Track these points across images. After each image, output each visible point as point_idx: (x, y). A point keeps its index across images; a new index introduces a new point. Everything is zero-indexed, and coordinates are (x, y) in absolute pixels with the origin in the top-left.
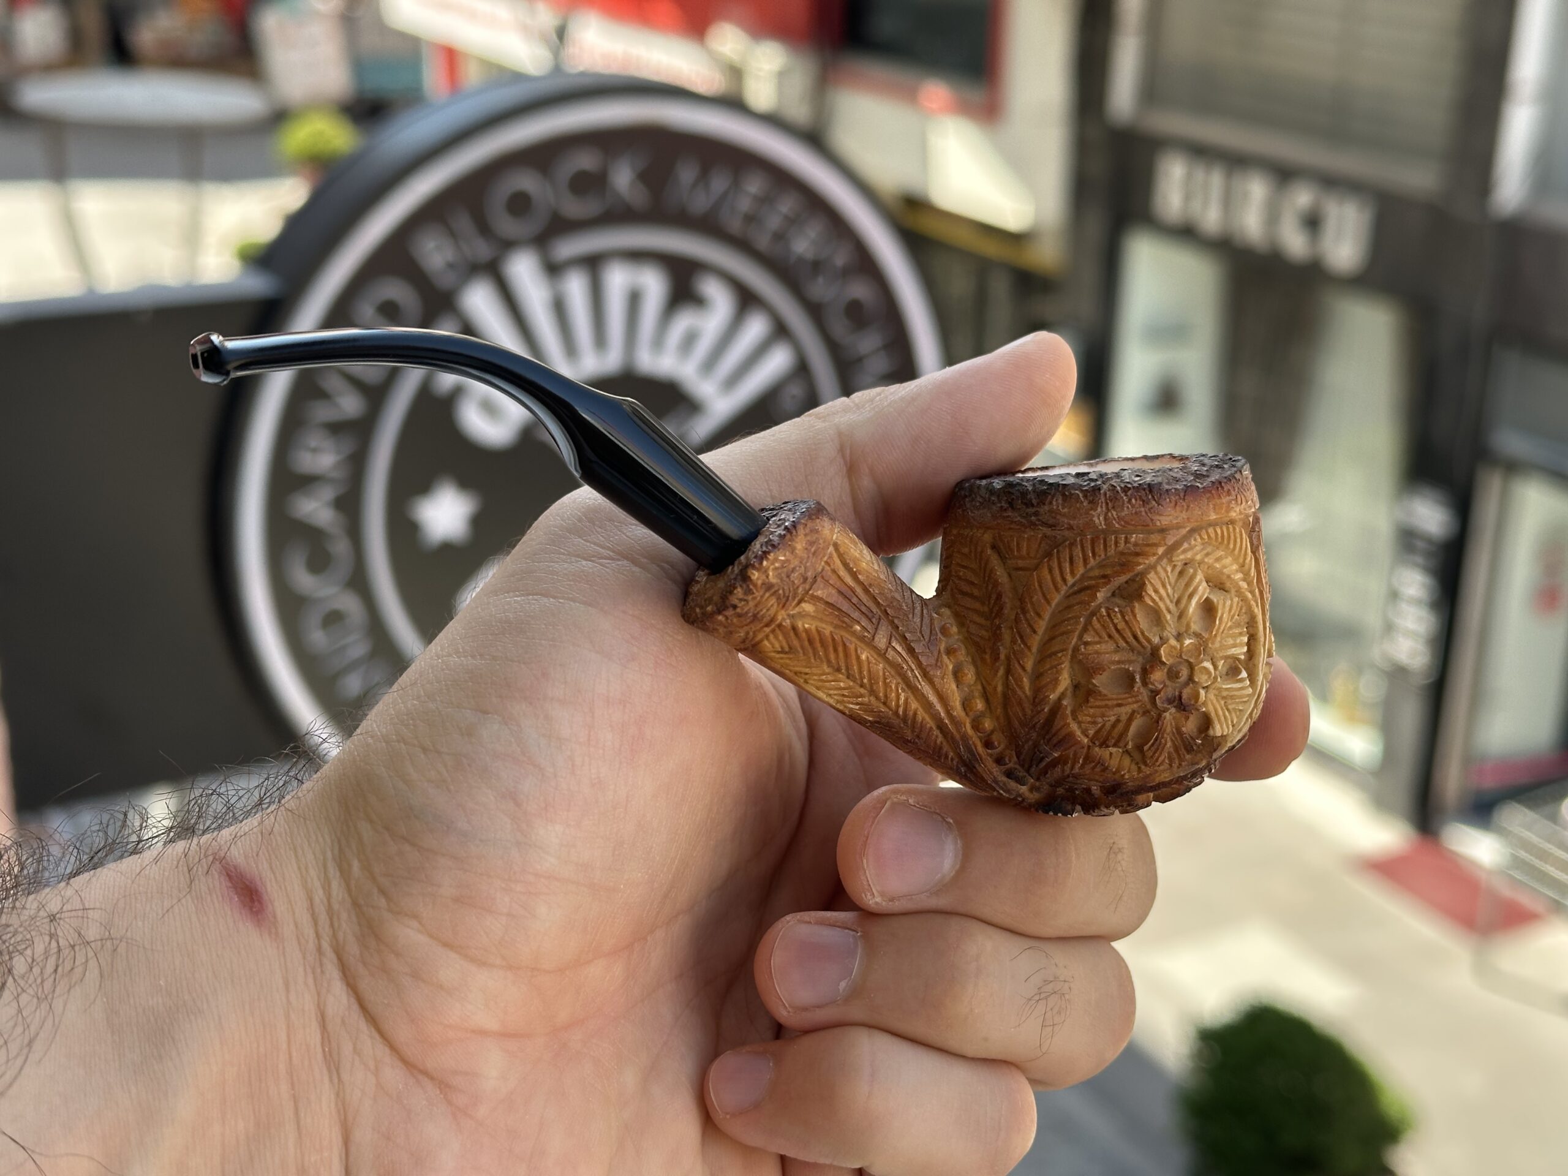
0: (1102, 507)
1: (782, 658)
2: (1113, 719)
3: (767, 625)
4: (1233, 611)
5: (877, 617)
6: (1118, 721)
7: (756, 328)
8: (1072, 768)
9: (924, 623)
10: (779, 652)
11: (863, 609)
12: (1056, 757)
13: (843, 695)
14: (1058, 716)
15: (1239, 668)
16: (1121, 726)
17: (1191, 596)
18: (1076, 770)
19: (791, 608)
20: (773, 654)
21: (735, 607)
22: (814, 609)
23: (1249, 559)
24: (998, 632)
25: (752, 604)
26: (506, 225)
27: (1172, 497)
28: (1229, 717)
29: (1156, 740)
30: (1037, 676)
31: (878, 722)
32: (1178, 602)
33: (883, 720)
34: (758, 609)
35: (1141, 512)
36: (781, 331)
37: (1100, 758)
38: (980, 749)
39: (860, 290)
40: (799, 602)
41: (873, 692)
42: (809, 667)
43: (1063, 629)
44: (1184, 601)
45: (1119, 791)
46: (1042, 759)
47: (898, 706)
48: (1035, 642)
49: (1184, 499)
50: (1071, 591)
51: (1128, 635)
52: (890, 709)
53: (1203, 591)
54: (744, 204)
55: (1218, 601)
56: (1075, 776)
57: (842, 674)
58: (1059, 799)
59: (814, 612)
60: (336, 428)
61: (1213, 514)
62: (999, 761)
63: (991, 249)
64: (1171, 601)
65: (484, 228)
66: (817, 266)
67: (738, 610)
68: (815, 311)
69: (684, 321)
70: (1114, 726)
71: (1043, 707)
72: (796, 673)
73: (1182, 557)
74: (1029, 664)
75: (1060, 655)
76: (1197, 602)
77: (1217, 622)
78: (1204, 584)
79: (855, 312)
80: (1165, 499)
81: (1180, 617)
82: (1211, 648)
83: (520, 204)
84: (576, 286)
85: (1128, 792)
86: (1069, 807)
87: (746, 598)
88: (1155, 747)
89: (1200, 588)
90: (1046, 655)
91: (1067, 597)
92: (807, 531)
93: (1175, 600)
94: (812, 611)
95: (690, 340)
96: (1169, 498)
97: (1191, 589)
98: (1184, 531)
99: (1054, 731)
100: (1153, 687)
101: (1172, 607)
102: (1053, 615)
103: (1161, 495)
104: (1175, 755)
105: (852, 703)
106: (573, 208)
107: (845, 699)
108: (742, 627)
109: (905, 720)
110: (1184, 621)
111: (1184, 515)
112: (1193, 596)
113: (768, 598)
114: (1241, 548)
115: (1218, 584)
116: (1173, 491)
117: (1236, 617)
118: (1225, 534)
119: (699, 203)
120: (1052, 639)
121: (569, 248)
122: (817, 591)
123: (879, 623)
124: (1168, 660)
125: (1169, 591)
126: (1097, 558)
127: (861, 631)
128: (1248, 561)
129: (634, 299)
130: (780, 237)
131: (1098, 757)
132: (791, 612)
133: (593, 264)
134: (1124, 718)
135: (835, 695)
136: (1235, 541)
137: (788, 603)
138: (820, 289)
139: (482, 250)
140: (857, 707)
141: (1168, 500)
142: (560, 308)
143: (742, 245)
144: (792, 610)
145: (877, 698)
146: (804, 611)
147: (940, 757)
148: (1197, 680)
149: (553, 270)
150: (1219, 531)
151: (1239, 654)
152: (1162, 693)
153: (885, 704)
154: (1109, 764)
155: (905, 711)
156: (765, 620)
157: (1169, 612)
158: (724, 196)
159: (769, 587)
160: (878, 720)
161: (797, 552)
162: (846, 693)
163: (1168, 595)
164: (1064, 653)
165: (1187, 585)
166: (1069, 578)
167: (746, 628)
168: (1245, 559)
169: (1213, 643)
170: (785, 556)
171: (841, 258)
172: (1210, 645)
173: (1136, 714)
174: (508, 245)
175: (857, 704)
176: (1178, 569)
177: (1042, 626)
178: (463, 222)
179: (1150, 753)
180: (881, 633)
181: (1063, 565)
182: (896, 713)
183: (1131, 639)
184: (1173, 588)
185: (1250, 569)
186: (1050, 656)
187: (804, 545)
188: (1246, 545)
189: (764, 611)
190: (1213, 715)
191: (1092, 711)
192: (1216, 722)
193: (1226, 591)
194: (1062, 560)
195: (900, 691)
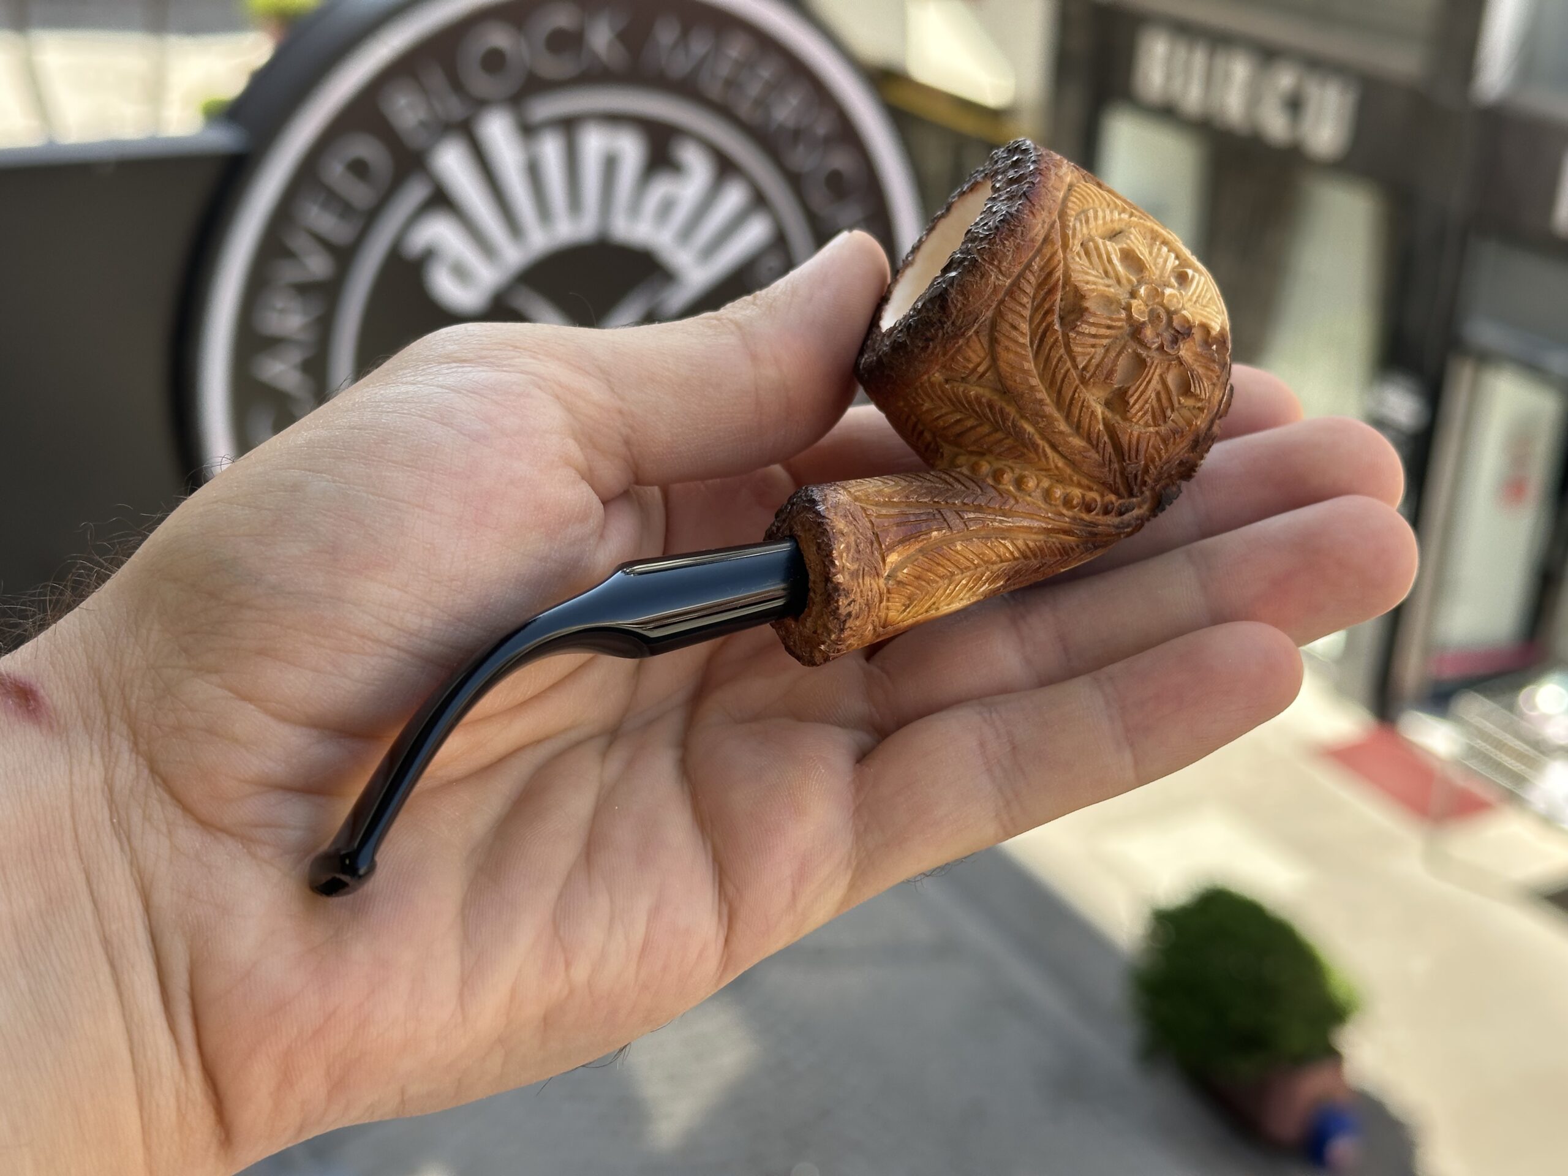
0: (992, 270)
1: (909, 613)
2: (1153, 396)
3: (881, 602)
4: (1141, 242)
5: (936, 512)
6: (1158, 394)
7: (734, 197)
8: (1160, 458)
9: (962, 482)
10: (904, 611)
11: (924, 517)
12: (1144, 464)
13: (971, 589)
14: (1120, 435)
15: (1182, 272)
16: (1163, 396)
17: (1110, 261)
18: (1165, 457)
19: (883, 573)
20: (902, 616)
21: (849, 614)
22: (897, 554)
23: (1106, 196)
24: (1017, 429)
25: (859, 600)
26: (480, 83)
27: (1025, 212)
28: (1212, 311)
29: (1192, 376)
30: (1078, 428)
31: (1009, 579)
32: (1106, 273)
33: (1011, 573)
34: (865, 598)
35: (1019, 244)
36: (759, 201)
37: (1172, 431)
38: (1086, 517)
39: (841, 161)
40: (884, 561)
41: (989, 562)
42: (932, 597)
43: (1059, 378)
44: (1109, 268)
45: (1201, 439)
46: (1136, 476)
47: (1012, 553)
48: (1050, 409)
49: (1033, 205)
50: (1035, 347)
51: (1103, 331)
52: (1008, 560)
53: (1113, 249)
54: (724, 69)
55: (1126, 244)
56: (1167, 462)
57: (958, 574)
58: (1163, 492)
59: (899, 556)
60: (304, 289)
61: (1058, 193)
62: (1106, 511)
63: (968, 125)
64: (1102, 278)
65: (457, 85)
66: (797, 135)
67: (854, 613)
68: (795, 181)
69: (661, 188)
70: (1159, 399)
71: (1103, 441)
72: (927, 611)
73: (1076, 242)
74: (1063, 426)
75: (1077, 395)
76: (1117, 260)
77: (1142, 257)
78: (1108, 243)
79: (836, 183)
80: (1023, 218)
81: (1119, 282)
82: (1156, 279)
83: (494, 61)
84: (551, 149)
85: (1206, 434)
86: (1174, 489)
87: (850, 600)
88: (1196, 382)
89: (1108, 247)
90: (1066, 406)
91: (1037, 355)
92: (833, 510)
93: (1104, 275)
94: (897, 558)
95: (666, 208)
96: (1024, 214)
97: (1105, 256)
98: (1058, 224)
99: (1126, 447)
100: (1156, 345)
101: (1107, 281)
102: (1042, 377)
103: (1017, 218)
104: (1210, 373)
105: (981, 587)
106: (550, 66)
107: (974, 589)
108: (866, 622)
109: (1025, 557)
110: (1124, 281)
111: (1044, 214)
112: (1111, 258)
113: (863, 582)
114: (1095, 195)
115: (1114, 235)
116: (1020, 207)
117: (1144, 241)
118: (1079, 196)
119: (679, 65)
120: (1059, 392)
121: (546, 108)
122: (886, 541)
123: (942, 515)
124: (1144, 317)
125: (1094, 273)
126: (1027, 306)
127: (939, 534)
128: (1108, 198)
129: (610, 164)
130: (761, 103)
131: (1170, 432)
132: (886, 574)
133: (569, 126)
134: (1159, 387)
135: (965, 595)
136: (1088, 194)
137: (878, 570)
138: (802, 159)
139: (455, 108)
140: (987, 585)
141: (1025, 216)
142: (534, 171)
143: (723, 111)
144: (885, 572)
145: (993, 563)
146: (892, 563)
147: (1068, 554)
148: (1173, 309)
149: (528, 131)
150: (1075, 200)
151: (1174, 263)
152: (1164, 343)
153: (1002, 561)
154: (1180, 428)
155: (1018, 549)
156: (877, 600)
157: (1109, 286)
158: (703, 61)
159: (854, 575)
160: (1007, 578)
161: (845, 531)
162: (971, 585)
163: (1094, 276)
164: (1078, 390)
165: (1100, 256)
166: (1021, 340)
167: (870, 621)
168: (1105, 199)
169: (1154, 275)
170: (842, 543)
171: (822, 128)
172: (1154, 278)
173: (1164, 376)
174: (481, 104)
175: (985, 583)
176: (1082, 253)
177: (1042, 394)
178: (436, 79)
179: (1198, 391)
180: (951, 518)
181: (1012, 336)
182: (1015, 559)
183: (1108, 332)
184: (1093, 268)
185: (1115, 203)
186: (1071, 403)
187: (843, 522)
188: (1097, 191)
189: (870, 593)
190: (1204, 320)
191: (1137, 406)
192: (1209, 322)
193: (1120, 233)
194: (1007, 334)
195: (1003, 542)
